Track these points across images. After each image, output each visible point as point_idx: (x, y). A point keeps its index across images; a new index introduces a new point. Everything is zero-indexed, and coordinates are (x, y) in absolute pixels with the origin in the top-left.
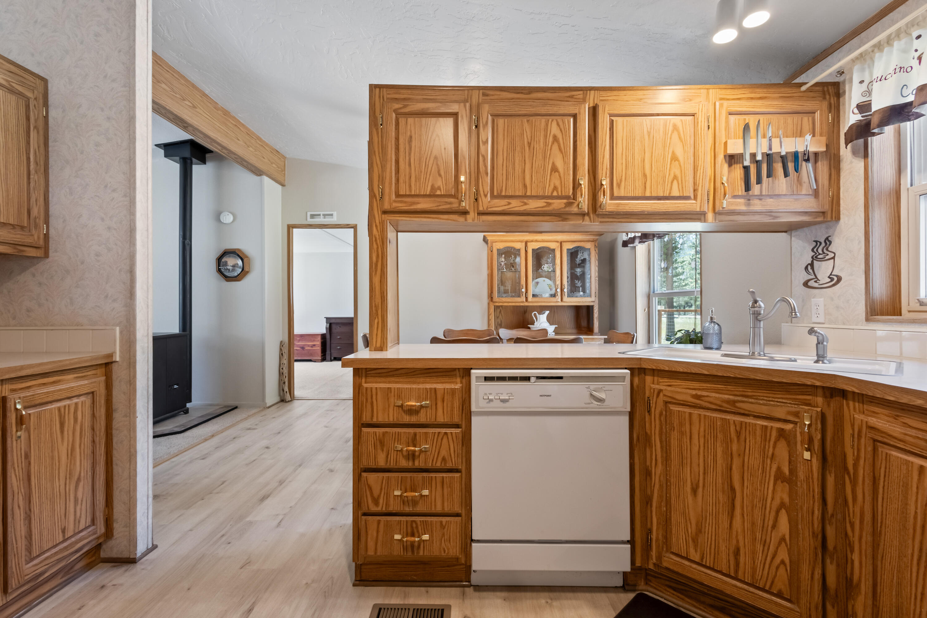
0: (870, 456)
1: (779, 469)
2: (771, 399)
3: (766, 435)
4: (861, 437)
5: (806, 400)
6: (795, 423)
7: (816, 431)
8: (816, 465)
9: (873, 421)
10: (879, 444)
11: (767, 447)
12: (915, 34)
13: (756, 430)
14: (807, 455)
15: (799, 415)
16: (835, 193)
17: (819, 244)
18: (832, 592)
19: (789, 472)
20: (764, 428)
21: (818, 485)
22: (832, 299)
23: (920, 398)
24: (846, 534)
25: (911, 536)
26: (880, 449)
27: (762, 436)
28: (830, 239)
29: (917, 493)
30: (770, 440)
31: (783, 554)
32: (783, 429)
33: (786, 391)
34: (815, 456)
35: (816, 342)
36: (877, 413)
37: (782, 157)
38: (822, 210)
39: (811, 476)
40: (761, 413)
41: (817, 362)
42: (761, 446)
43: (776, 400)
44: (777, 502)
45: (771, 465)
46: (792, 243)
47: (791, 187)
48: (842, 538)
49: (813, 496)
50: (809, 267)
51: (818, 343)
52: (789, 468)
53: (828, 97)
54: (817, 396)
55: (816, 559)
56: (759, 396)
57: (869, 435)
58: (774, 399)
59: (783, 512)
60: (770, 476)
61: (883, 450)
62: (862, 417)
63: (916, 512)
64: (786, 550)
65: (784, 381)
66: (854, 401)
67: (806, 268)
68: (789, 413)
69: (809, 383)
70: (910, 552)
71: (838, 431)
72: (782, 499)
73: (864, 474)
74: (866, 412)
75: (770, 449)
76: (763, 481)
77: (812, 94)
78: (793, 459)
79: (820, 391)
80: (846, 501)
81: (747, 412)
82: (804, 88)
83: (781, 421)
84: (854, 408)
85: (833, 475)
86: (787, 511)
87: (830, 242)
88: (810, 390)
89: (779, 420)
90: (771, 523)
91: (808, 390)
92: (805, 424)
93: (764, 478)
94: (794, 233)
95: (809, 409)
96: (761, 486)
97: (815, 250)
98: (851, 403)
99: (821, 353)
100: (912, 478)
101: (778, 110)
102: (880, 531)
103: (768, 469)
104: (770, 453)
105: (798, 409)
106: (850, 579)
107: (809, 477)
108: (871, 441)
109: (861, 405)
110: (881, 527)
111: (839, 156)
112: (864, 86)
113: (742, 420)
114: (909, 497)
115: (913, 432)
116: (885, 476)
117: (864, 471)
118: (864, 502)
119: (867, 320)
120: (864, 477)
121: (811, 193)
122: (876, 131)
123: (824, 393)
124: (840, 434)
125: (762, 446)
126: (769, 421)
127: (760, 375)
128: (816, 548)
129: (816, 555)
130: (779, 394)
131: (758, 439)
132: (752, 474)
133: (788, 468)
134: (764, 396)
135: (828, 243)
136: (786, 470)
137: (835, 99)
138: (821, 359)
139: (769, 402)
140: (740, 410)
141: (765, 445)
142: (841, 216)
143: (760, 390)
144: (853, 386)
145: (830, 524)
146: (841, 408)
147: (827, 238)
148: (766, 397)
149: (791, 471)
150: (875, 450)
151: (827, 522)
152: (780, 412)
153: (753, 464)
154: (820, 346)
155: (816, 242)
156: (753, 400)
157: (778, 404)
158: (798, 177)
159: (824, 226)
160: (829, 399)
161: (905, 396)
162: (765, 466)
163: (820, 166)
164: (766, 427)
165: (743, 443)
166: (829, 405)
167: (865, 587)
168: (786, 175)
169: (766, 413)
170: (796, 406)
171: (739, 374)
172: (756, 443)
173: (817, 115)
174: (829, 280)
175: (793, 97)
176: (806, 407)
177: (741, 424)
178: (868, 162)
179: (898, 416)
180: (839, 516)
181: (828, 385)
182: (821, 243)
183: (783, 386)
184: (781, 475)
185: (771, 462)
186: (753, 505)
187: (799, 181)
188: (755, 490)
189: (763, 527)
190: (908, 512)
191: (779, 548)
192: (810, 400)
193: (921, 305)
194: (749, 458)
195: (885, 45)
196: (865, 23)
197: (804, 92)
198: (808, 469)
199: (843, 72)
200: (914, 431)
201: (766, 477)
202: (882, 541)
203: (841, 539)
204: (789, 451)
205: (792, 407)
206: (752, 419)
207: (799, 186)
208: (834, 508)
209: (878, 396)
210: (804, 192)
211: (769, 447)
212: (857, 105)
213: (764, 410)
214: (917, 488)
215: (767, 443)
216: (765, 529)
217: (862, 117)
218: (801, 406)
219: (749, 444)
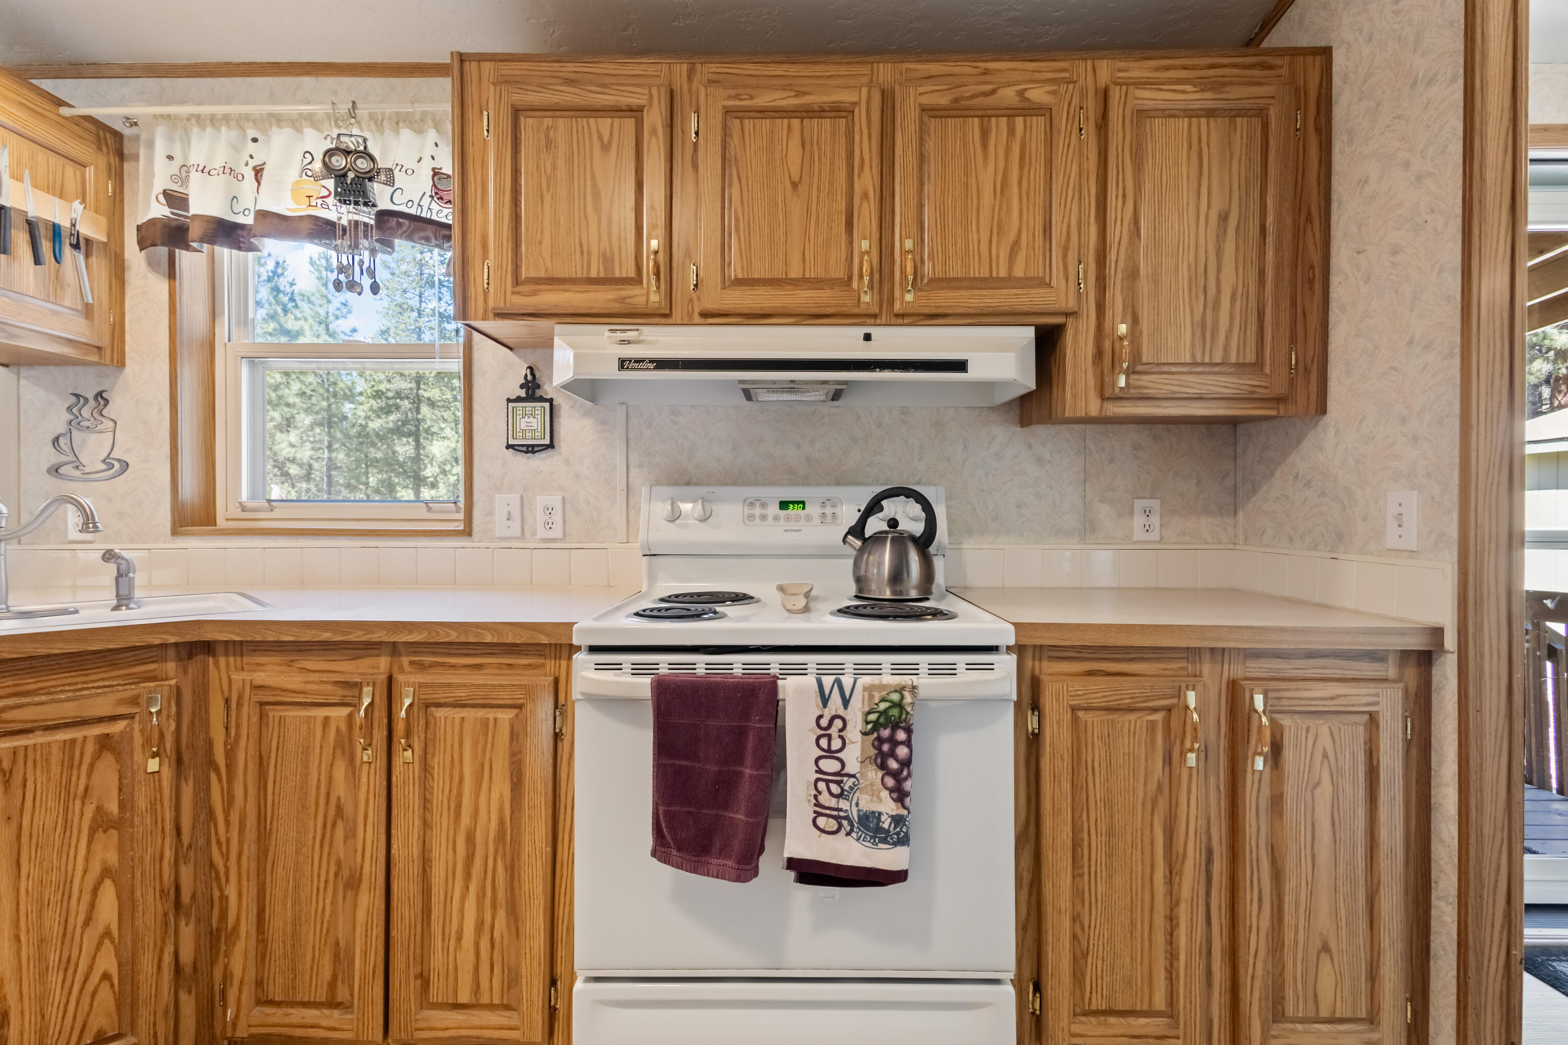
0: (254, 729)
1: (99, 809)
2: (79, 686)
3: (72, 758)
4: (242, 705)
5: (147, 672)
6: (131, 717)
7: (168, 719)
8: (167, 774)
9: (261, 677)
10: (267, 707)
11: (74, 779)
12: (251, 133)
13: (50, 754)
14: (153, 765)
15: (140, 700)
16: (117, 320)
17: (82, 400)
18: (188, 970)
19: (119, 807)
20: (68, 744)
21: (170, 807)
22: (110, 500)
23: (326, 630)
24: (212, 865)
25: (313, 814)
26: (271, 714)
27: (63, 762)
28: (104, 395)
29: (321, 754)
30: (80, 765)
31: (108, 962)
32: (108, 734)
33: (110, 665)
34: (167, 761)
35: (115, 574)
36: (263, 665)
37: (29, 223)
38: (98, 344)
39: (159, 797)
40: (63, 718)
41: (116, 608)
42: (61, 783)
43: (90, 685)
44: (96, 869)
45: (82, 810)
46: (21, 389)
47: (44, 285)
48: (204, 874)
49: (163, 829)
50: (62, 441)
51: (120, 575)
52: (119, 800)
53: (104, 149)
54: (166, 661)
55: (166, 932)
56: (53, 687)
57: (256, 699)
58: (85, 686)
59: (108, 885)
60: (79, 832)
61: (274, 714)
62: (244, 675)
63: (319, 780)
64: (112, 949)
65: (112, 646)
66: (227, 654)
67: (56, 440)
68: (121, 702)
69: (157, 642)
70: (311, 836)
71: (200, 709)
72: (104, 862)
73: (246, 760)
74: (245, 667)
75: (80, 781)
76: (65, 848)
77: (78, 130)
78: (125, 781)
79: (171, 652)
80: (211, 814)
81: (29, 726)
82: (65, 111)
83: (104, 722)
84: (228, 666)
85: (191, 782)
86: (114, 881)
87: (107, 402)
88: (154, 654)
89: (100, 720)
90: (81, 918)
91: (151, 654)
92: (151, 713)
93: (66, 842)
94: (24, 371)
95: (157, 686)
96: (59, 859)
97: (74, 410)
98: (222, 660)
99: (124, 591)
100: (314, 738)
101: (19, 128)
102: (270, 829)
103: (76, 820)
104: (81, 787)
105: (136, 692)
106: (217, 930)
107: (155, 800)
108: (258, 706)
109: (239, 659)
110: (271, 823)
111: (124, 260)
112: (174, 167)
113: (16, 744)
114: (311, 764)
115: (316, 677)
116: (278, 749)
117: (246, 754)
118: (246, 800)
119: (175, 533)
120: (246, 764)
121: (80, 308)
122: (194, 245)
123: (178, 653)
124: (203, 711)
125: (64, 781)
126: (78, 728)
127: (60, 645)
128: (166, 914)
129: (166, 925)
130: (96, 673)
131: (55, 769)
132: (40, 844)
133: (116, 802)
134: (63, 685)
135: (102, 402)
136: (113, 807)
137: (117, 159)
138: (125, 602)
139: (78, 694)
140: (11, 725)
141: (71, 775)
142: (127, 361)
143: (56, 674)
144: (231, 632)
145: (185, 863)
146: (205, 672)
147: (100, 394)
148: (69, 684)
149: (122, 805)
150: (262, 717)
151: (182, 861)
152: (102, 706)
153: (42, 823)
154: (123, 580)
155: (77, 396)
156: (44, 698)
157: (99, 691)
158: (58, 272)
159: (92, 370)
160: (185, 662)
161: (308, 631)
162: (70, 816)
163: (95, 266)
164: (73, 741)
165: (19, 792)
166: (185, 671)
167: (247, 926)
168: (37, 261)
169: (73, 714)
170: (133, 687)
171: (10, 652)
172: (49, 780)
173: (90, 172)
174: (104, 467)
175: (45, 116)
176: (152, 684)
177: (15, 753)
178: (175, 287)
179: (292, 661)
180: (202, 842)
181: (188, 638)
182: (86, 400)
183: (104, 656)
184: (102, 821)
185: (83, 804)
186: (42, 904)
187: (58, 278)
188: (47, 873)
189: (65, 934)
190: (309, 783)
191: (98, 954)
192: (155, 670)
193: (243, 511)
194: (33, 815)
195: (208, 122)
196: (170, 65)
197: (66, 118)
198: (154, 788)
199: (136, 124)
200: (317, 675)
201: (71, 837)
202: (273, 842)
203: (203, 877)
204: (119, 771)
205: (126, 690)
206: (41, 736)
207: (58, 288)
208: (193, 834)
209: (271, 639)
210: (67, 303)
211: (78, 778)
212: (164, 191)
213: (70, 710)
214: (321, 747)
215: (75, 772)
216: (69, 936)
217: (172, 213)
218: (142, 685)
219: (33, 787)
